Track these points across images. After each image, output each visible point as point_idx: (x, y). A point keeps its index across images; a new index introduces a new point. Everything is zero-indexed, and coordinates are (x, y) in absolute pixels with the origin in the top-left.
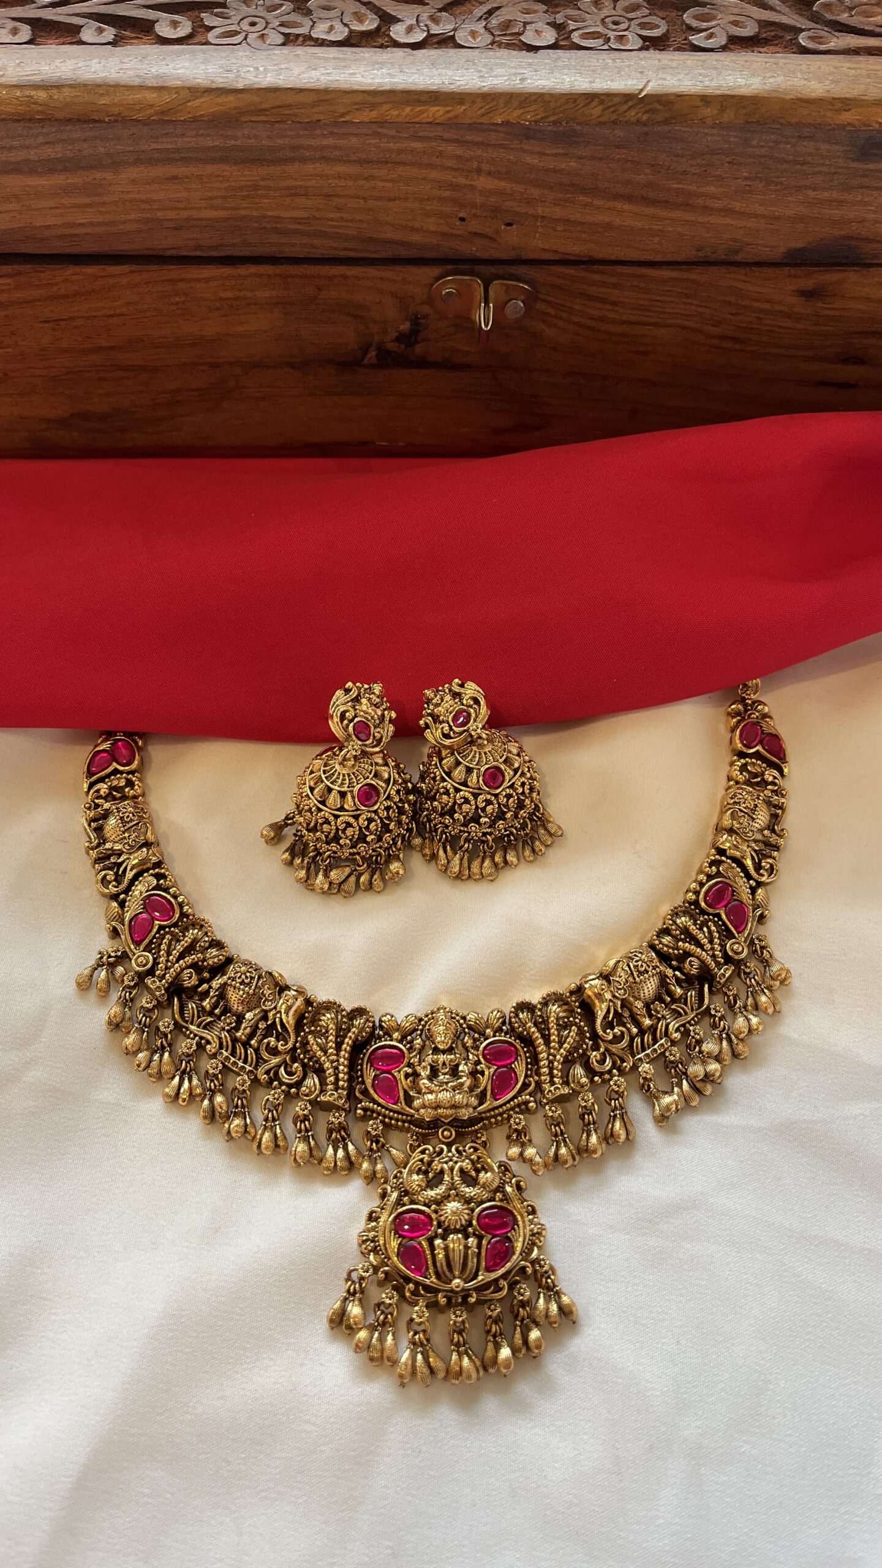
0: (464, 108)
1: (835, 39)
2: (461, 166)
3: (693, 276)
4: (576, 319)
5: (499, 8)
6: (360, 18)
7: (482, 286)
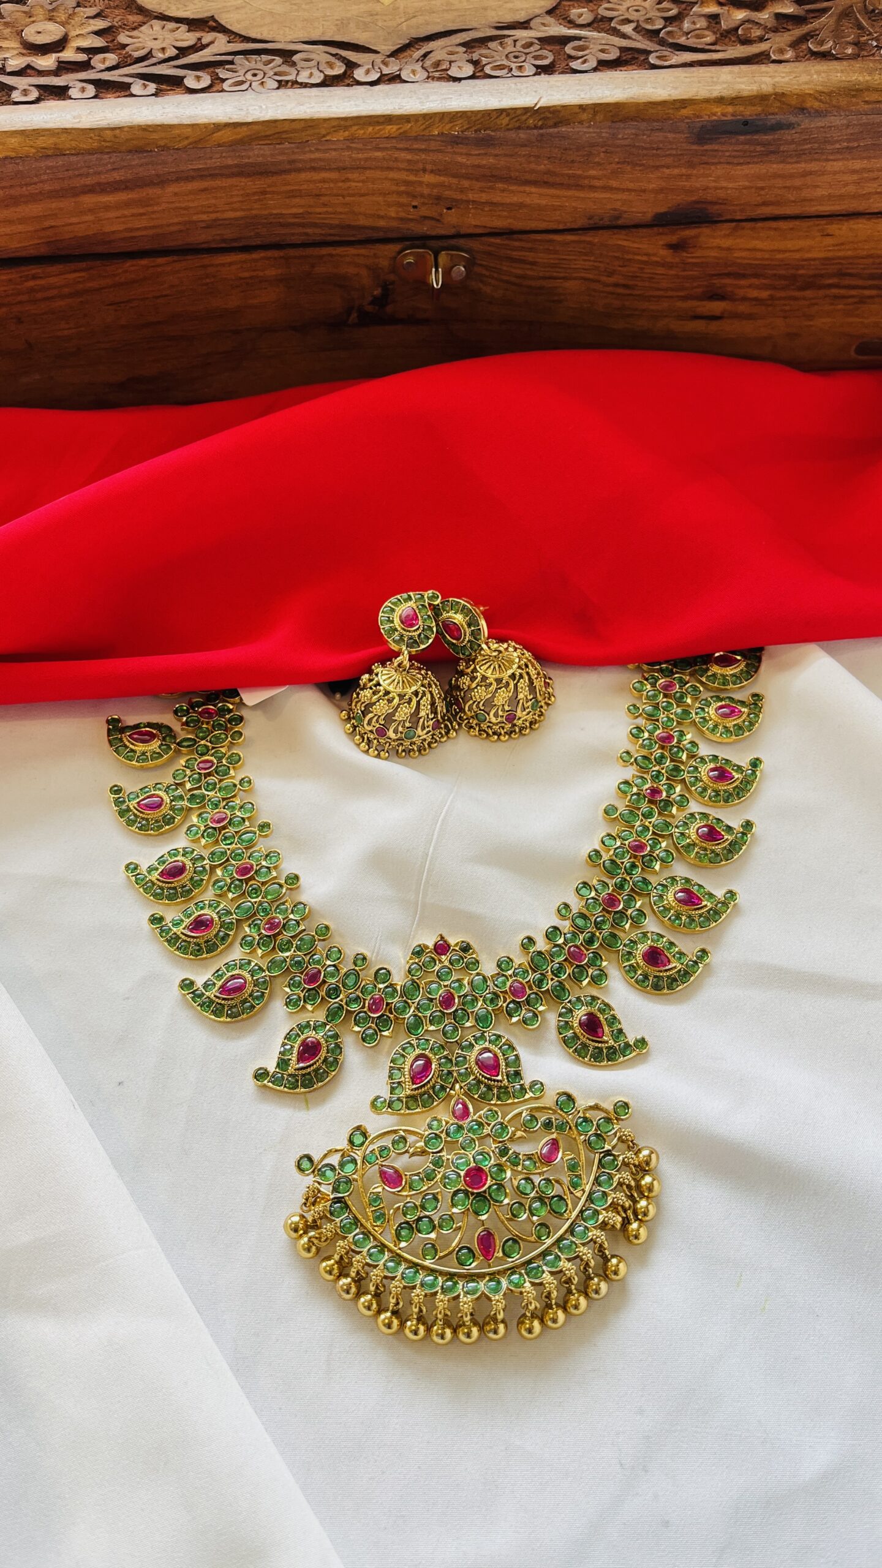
0: (410, 125)
1: (675, 57)
2: (412, 167)
3: (588, 239)
4: (505, 278)
5: (431, 52)
6: (331, 65)
7: (433, 255)
